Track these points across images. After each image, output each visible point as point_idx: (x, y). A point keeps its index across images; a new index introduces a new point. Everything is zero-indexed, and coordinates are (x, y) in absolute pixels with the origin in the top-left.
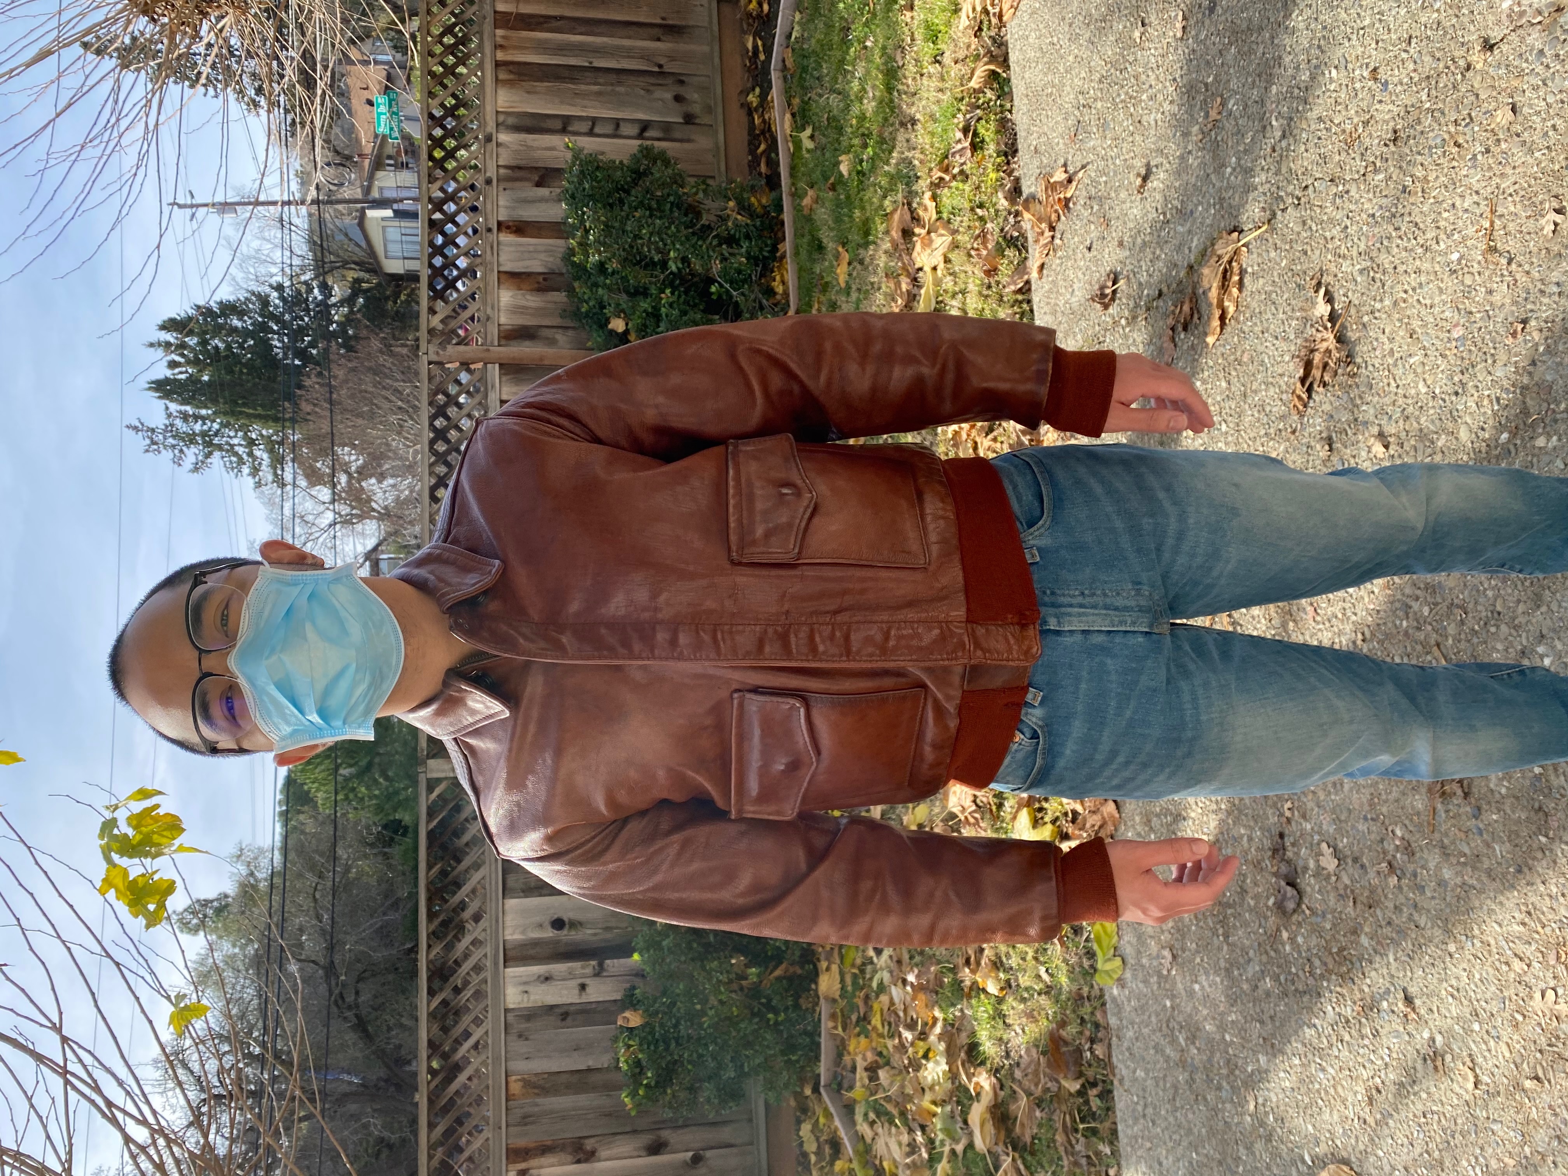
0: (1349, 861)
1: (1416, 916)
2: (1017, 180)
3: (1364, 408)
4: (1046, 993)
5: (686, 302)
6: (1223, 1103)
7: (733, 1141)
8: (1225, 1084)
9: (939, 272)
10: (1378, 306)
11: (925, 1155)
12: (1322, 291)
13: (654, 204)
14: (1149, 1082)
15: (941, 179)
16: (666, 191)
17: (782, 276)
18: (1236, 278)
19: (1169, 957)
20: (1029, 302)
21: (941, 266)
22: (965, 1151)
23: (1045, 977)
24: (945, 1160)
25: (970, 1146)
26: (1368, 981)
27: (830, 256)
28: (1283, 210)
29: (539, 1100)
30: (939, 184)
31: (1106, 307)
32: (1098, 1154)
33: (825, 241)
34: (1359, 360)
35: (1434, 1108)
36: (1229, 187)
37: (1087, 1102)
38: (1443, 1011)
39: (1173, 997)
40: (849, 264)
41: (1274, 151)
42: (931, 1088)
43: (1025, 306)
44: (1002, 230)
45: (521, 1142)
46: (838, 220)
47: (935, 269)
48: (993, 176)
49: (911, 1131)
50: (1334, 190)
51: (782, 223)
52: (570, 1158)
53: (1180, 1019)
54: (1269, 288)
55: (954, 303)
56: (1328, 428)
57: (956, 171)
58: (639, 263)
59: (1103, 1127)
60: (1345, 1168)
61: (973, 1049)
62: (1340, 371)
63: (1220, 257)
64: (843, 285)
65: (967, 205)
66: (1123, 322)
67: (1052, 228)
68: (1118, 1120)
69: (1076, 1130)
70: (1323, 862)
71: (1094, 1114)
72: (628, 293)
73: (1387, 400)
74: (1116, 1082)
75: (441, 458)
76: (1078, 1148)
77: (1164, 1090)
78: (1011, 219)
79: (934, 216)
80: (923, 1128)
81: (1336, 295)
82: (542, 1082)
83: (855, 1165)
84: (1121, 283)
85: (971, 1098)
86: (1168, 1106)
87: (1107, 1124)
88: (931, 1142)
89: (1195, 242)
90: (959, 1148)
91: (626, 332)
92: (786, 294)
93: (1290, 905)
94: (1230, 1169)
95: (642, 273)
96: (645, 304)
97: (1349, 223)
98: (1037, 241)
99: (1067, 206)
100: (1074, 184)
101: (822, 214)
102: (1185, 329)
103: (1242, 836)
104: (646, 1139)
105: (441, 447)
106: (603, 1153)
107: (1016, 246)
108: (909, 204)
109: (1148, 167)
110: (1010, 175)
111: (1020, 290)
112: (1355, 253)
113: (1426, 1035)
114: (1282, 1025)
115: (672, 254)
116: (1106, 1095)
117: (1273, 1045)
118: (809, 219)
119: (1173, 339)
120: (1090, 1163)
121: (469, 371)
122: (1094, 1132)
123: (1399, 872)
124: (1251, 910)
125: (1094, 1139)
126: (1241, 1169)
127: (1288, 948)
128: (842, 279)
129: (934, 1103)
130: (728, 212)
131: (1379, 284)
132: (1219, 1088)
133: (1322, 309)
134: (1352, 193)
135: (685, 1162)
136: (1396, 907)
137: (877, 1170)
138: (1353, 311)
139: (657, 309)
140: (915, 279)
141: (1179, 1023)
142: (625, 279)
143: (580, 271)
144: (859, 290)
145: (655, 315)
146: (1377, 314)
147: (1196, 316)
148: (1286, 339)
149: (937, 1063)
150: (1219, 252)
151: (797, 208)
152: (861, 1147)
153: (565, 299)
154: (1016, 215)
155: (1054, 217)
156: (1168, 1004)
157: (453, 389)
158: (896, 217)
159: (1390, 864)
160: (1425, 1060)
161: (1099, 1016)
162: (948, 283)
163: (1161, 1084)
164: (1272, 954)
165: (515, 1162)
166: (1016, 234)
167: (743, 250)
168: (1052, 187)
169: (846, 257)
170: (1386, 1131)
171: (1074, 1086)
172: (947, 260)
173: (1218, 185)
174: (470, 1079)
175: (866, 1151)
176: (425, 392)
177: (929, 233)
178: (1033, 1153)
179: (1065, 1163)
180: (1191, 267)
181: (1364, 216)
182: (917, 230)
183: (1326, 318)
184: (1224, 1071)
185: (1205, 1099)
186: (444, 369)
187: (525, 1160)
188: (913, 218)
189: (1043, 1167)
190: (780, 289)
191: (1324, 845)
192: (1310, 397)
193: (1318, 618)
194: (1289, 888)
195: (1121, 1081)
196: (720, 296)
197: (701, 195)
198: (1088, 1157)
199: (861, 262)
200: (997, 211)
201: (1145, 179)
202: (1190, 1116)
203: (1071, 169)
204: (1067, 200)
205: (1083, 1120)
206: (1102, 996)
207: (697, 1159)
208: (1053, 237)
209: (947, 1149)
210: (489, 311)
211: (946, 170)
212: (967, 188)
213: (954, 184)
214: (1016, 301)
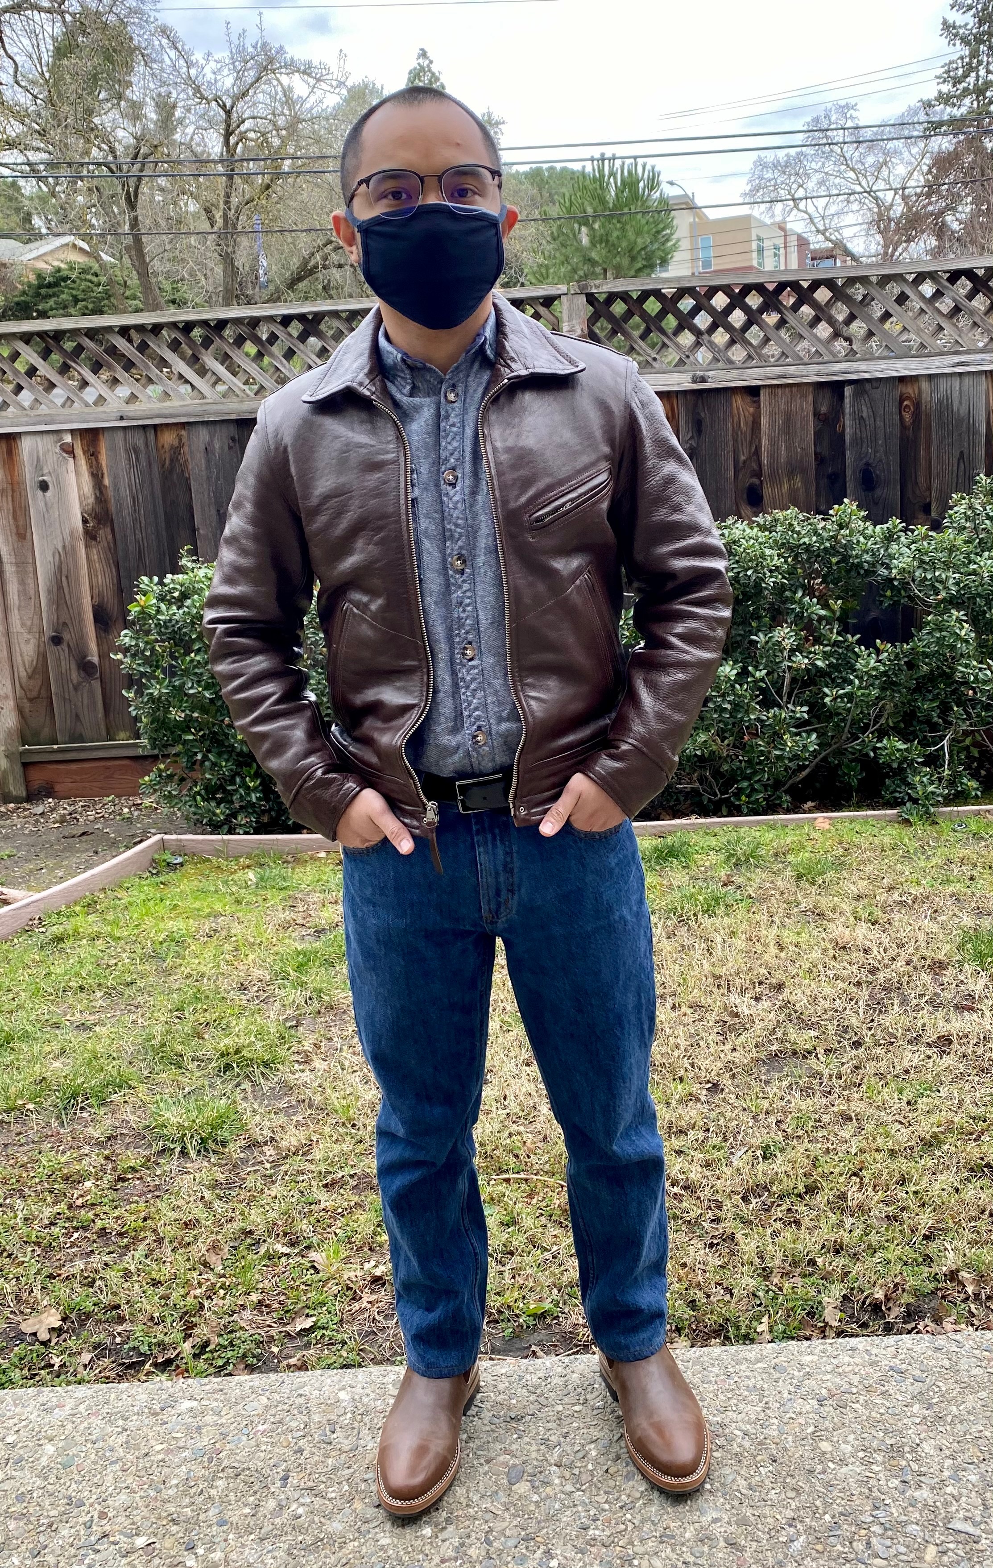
45: (105, 447)
52: (88, 509)
82: (178, 471)
106: (95, 549)
135: (86, 656)
165: (81, 440)
174: (181, 377)
187: (85, 454)
207: (89, 668)
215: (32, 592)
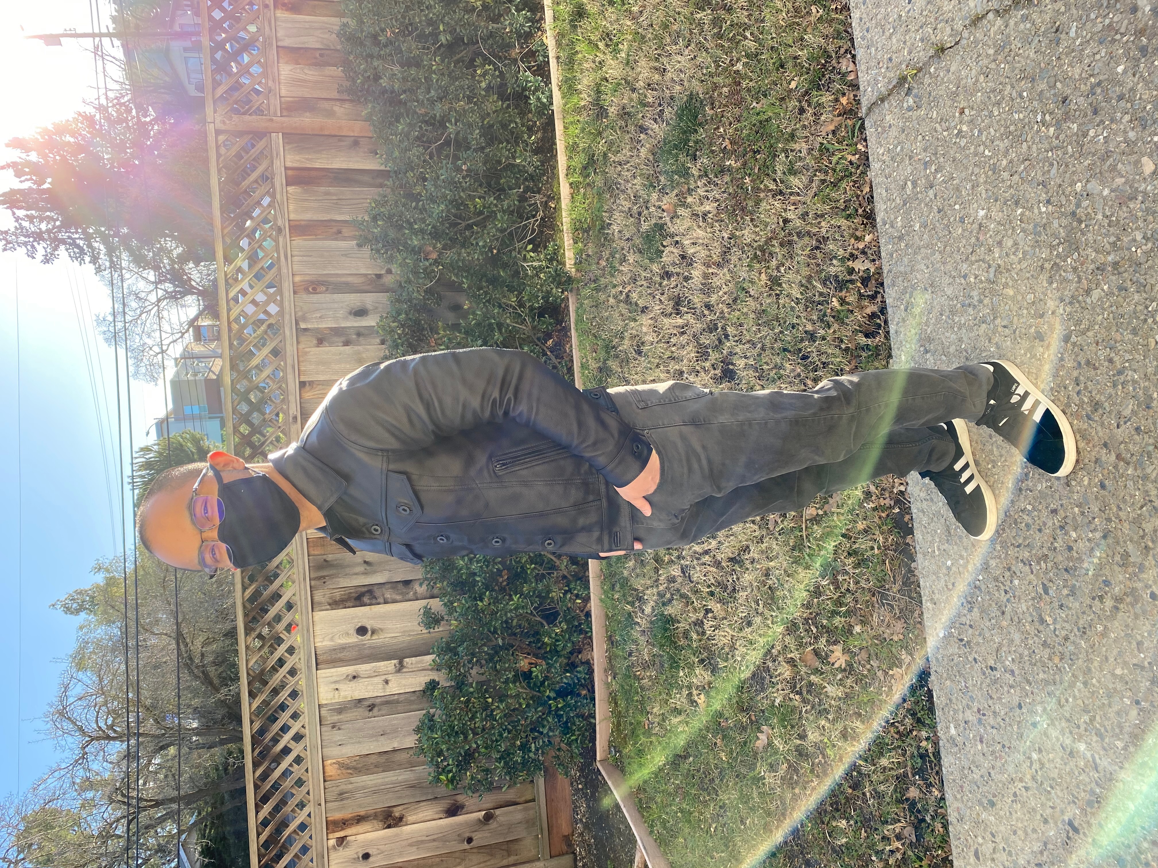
7: (518, 800)
29: (352, 780)
45: (337, 816)
52: (381, 825)
82: (354, 763)
104: (446, 804)
106: (409, 818)
135: (479, 820)
153: (341, 74)
165: (334, 832)
174: (291, 765)
187: (343, 829)
207: (489, 817)
210: (270, 83)
215: (438, 860)
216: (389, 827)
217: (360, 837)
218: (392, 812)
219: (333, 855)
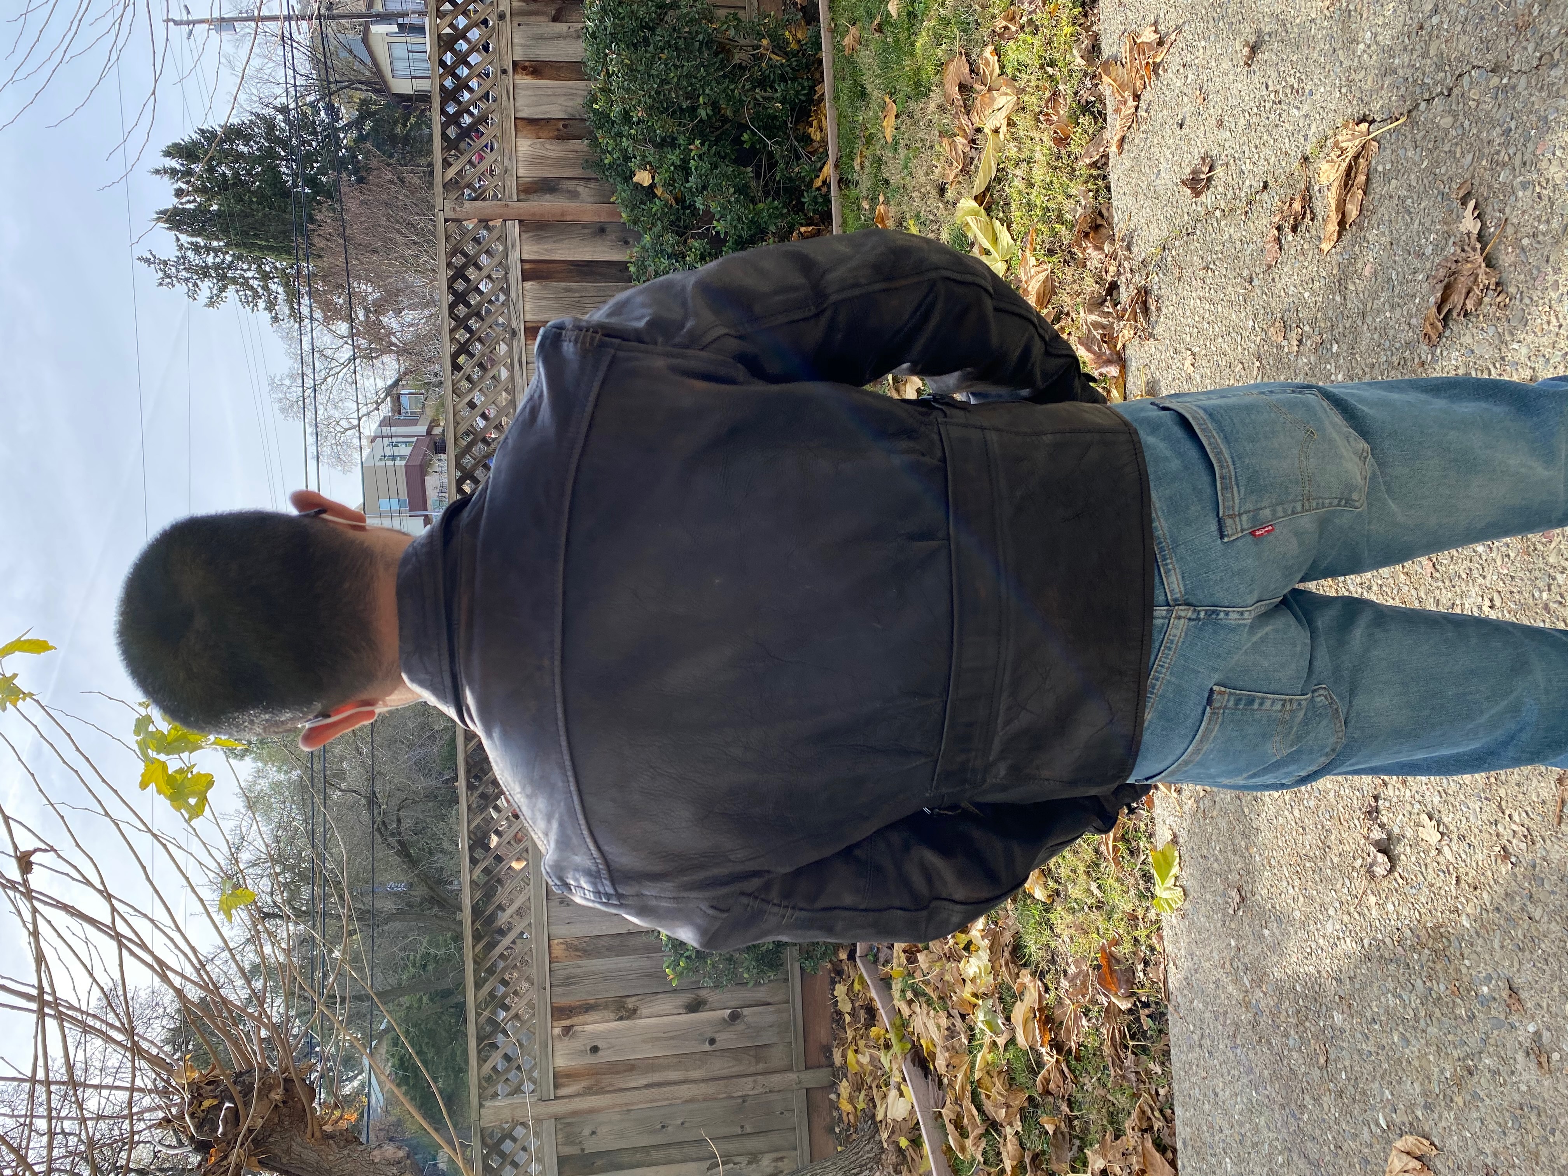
0: (1454, 837)
1: (1530, 907)
2: (1096, 37)
3: (1515, 346)
4: (1098, 908)
5: (718, 153)
6: (1290, 1050)
7: (769, 1000)
8: (1292, 1032)
9: (1002, 136)
10: (1543, 227)
11: (965, 1041)
12: (1472, 204)
13: (681, 42)
14: (1207, 1015)
15: (1006, 28)
16: (695, 28)
17: (820, 121)
18: (1362, 178)
19: (1237, 899)
20: (1105, 177)
21: (1004, 129)
22: (1006, 1045)
23: (1096, 892)
24: (985, 1049)
25: (1012, 1041)
26: (1466, 962)
27: (874, 105)
28: (1428, 101)
29: (581, 962)
30: (1003, 34)
31: (1197, 194)
32: (1148, 1072)
33: (869, 87)
34: (1512, 290)
35: (1534, 1102)
36: (1361, 67)
37: (1138, 1020)
38: (1554, 1009)
39: (1239, 938)
40: (897, 116)
41: (1421, 28)
42: (973, 981)
43: (1100, 183)
44: (1076, 94)
45: (564, 1002)
46: (885, 66)
47: (996, 131)
48: (1068, 30)
49: (950, 1015)
50: (1495, 81)
51: (820, 62)
52: (612, 1016)
53: (1247, 960)
54: (1403, 192)
55: (1018, 172)
56: (1467, 365)
57: (1024, 19)
58: (667, 109)
59: (1155, 1048)
60: (1425, 1141)
61: (1017, 949)
62: (1487, 300)
63: (1343, 150)
64: (889, 139)
65: (1037, 63)
66: (1218, 213)
67: (1137, 97)
68: (1171, 1044)
69: (1126, 1047)
70: (1423, 834)
71: (1145, 1032)
72: (653, 142)
73: (1545, 340)
74: (1170, 1008)
75: (461, 323)
76: (1127, 1063)
77: (1224, 1025)
78: (1088, 83)
79: (997, 71)
80: (963, 1017)
81: (1489, 210)
82: (584, 945)
83: (891, 1036)
84: (1219, 171)
85: (1014, 996)
86: (1227, 1041)
87: (1160, 1046)
88: (972, 1029)
89: (1313, 128)
90: (1001, 1041)
91: (652, 186)
92: (824, 142)
93: (1380, 871)
94: (1294, 1115)
95: (670, 121)
96: (674, 157)
97: (1513, 125)
98: (1117, 111)
99: (1155, 72)
100: (1166, 46)
101: (867, 58)
102: (1294, 229)
103: (1327, 792)
104: (686, 998)
105: (462, 310)
106: (644, 1011)
107: (1092, 113)
108: (968, 55)
109: (1259, 33)
110: (1087, 29)
111: (1095, 163)
112: (1517, 161)
113: (1531, 1028)
114: (1363, 988)
115: (701, 99)
116: (1159, 1017)
117: (1350, 1006)
118: (850, 61)
119: (1278, 240)
120: (1139, 1080)
121: (487, 228)
122: (1145, 1049)
123: (1513, 860)
124: (1333, 867)
125: (1145, 1057)
126: (1306, 1117)
127: (1374, 912)
128: (889, 133)
129: (975, 995)
130: (761, 50)
131: (1545, 201)
132: (1286, 1035)
133: (1469, 224)
134: (1519, 89)
135: (724, 1019)
136: (1507, 894)
137: (914, 1046)
138: (1510, 230)
139: (685, 162)
140: (973, 141)
141: (1245, 964)
142: (651, 129)
143: (604, 118)
144: (908, 147)
145: (684, 169)
146: (1540, 238)
147: (1308, 216)
148: (1420, 255)
149: (979, 958)
150: (1344, 145)
151: (838, 48)
152: (898, 1022)
153: (586, 149)
154: (1094, 77)
155: (1139, 84)
156: (1233, 943)
157: (470, 249)
158: (952, 67)
159: (1504, 848)
160: (1528, 1054)
161: (1154, 940)
162: (1012, 150)
163: (1221, 1019)
164: (1356, 916)
165: (559, 1019)
166: (1093, 99)
167: (778, 95)
168: (1138, 48)
169: (894, 109)
170: (1475, 1115)
171: (1125, 1005)
172: (1011, 124)
173: (1346, 64)
174: (514, 942)
175: (903, 1025)
176: (443, 254)
177: (990, 90)
178: (1078, 1059)
179: (1112, 1073)
180: (1306, 159)
181: (1533, 118)
182: (978, 87)
183: (1474, 236)
184: (1293, 1021)
185: (1271, 1044)
186: (461, 227)
187: (569, 1018)
188: (972, 71)
189: (1087, 1072)
190: (817, 136)
191: (1424, 817)
192: (1445, 326)
193: (1437, 575)
194: (1379, 855)
195: (1177, 1007)
196: (753, 146)
197: (732, 33)
198: (1137, 1073)
199: (911, 115)
200: (1071, 71)
201: (1254, 49)
202: (1251, 1055)
203: (1162, 28)
204: (1156, 66)
205: (1133, 1037)
206: (1158, 921)
207: (734, 1017)
208: (1137, 108)
209: (987, 1041)
210: (506, 162)
211: (1012, 19)
212: (1037, 41)
213: (1022, 36)
214: (1091, 176)
215: (675, 1060)
216: (621, 1019)
217: (589, 1028)
218: (625, 1003)
219: (558, 1046)
